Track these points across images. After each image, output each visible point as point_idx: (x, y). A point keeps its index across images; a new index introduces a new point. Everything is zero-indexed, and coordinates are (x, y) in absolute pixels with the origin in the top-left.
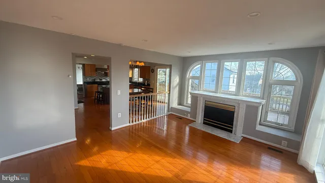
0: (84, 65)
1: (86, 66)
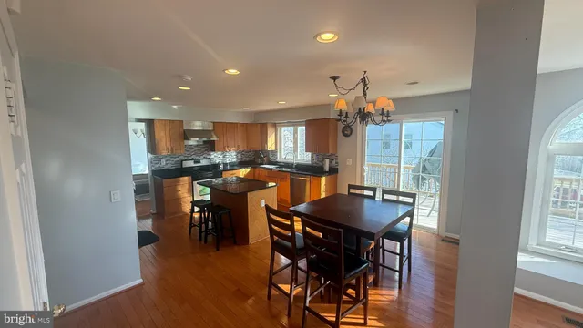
0: (149, 123)
1: (156, 124)
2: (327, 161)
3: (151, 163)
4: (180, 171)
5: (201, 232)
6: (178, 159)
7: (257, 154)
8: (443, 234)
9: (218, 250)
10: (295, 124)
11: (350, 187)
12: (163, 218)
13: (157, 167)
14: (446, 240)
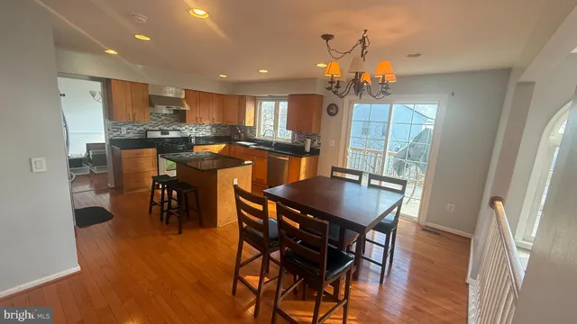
0: (107, 83)
1: (115, 87)
2: (309, 141)
3: (108, 130)
4: (144, 142)
5: (162, 211)
6: (142, 128)
7: (233, 128)
8: (423, 223)
9: (180, 233)
10: (277, 99)
11: (334, 169)
12: (122, 193)
13: (115, 135)
14: (426, 229)
